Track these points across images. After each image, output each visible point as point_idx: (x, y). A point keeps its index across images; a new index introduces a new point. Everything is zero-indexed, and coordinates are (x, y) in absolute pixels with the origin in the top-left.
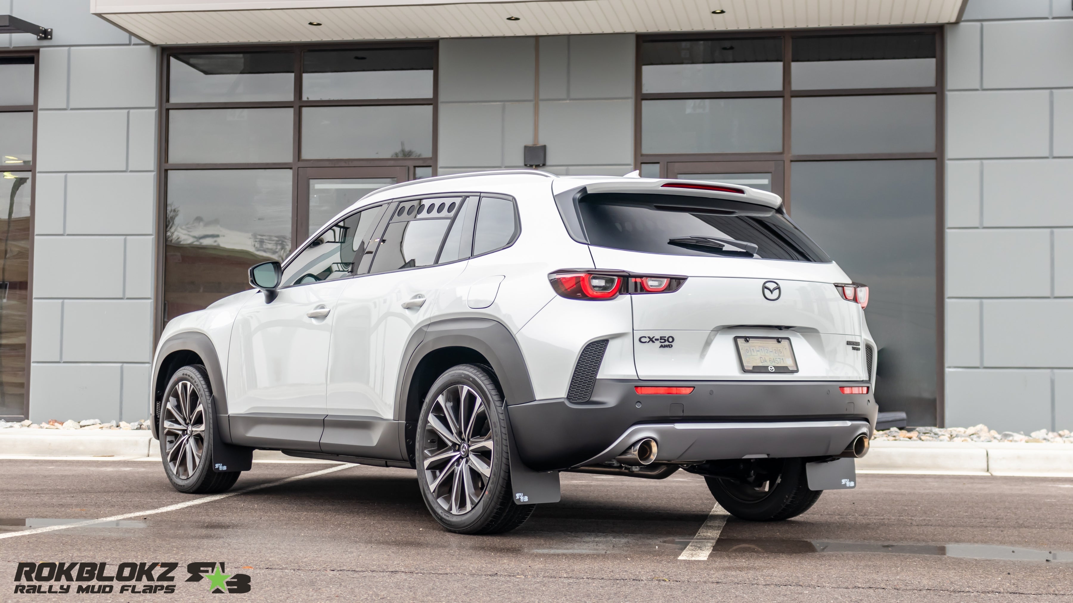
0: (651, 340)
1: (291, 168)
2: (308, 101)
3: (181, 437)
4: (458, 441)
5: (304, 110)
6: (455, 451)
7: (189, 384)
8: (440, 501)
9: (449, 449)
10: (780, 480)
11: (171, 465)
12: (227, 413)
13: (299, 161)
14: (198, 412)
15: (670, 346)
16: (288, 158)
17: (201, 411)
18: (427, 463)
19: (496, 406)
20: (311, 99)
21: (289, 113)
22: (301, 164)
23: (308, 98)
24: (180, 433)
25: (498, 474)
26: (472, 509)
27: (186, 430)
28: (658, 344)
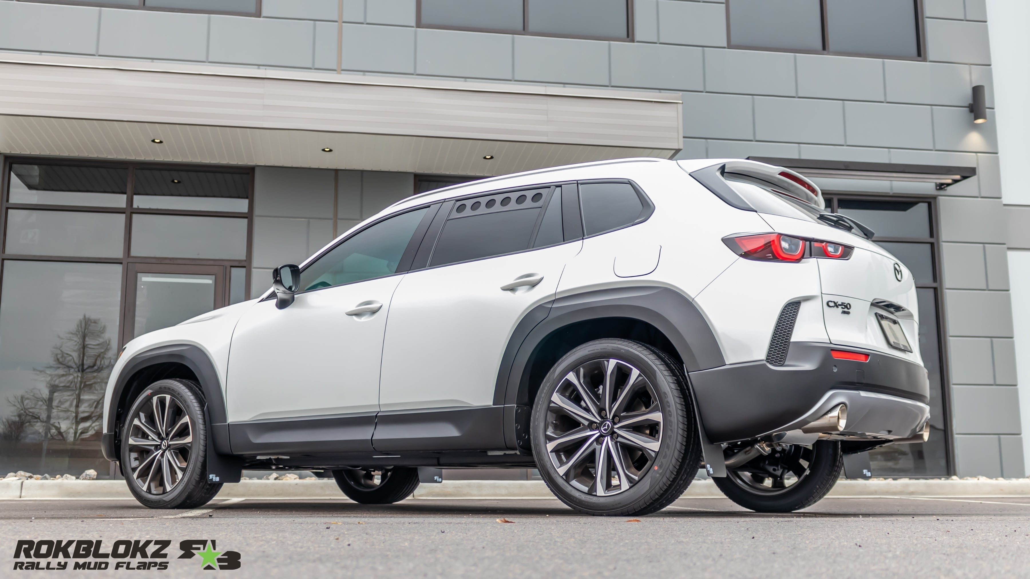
0: (836, 305)
1: (121, 263)
2: (138, 209)
3: (153, 453)
4: (598, 419)
5: (134, 216)
6: (592, 430)
7: (168, 397)
8: (574, 483)
9: (585, 428)
10: (809, 471)
11: (139, 482)
12: (226, 421)
13: (128, 257)
14: (182, 424)
15: (848, 313)
16: (119, 253)
17: (187, 422)
18: (550, 446)
19: (664, 376)
20: (140, 207)
21: (122, 218)
22: (130, 260)
23: (138, 206)
24: (153, 448)
25: (673, 447)
26: (630, 488)
27: (160, 445)
28: (840, 309)
